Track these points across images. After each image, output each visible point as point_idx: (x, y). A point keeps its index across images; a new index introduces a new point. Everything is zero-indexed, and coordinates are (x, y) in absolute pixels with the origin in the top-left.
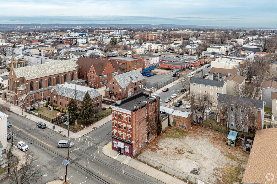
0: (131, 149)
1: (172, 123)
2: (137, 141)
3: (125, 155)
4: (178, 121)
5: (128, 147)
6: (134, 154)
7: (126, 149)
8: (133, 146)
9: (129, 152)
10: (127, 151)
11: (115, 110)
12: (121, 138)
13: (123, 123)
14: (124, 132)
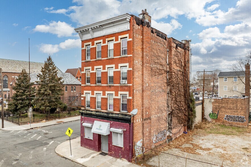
0: (129, 137)
1: (210, 114)
2: (146, 119)
3: (111, 155)
4: (223, 109)
5: (120, 131)
6: (138, 152)
7: (114, 137)
8: (135, 128)
9: (122, 146)
10: (119, 142)
11: (87, 40)
12: (102, 111)
13: (108, 64)
14: (110, 91)
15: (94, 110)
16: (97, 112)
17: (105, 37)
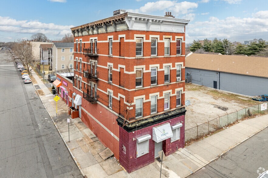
11: (139, 31)
12: (159, 113)
13: (166, 63)
14: (168, 90)
15: (149, 116)
16: (153, 117)
17: (162, 33)
